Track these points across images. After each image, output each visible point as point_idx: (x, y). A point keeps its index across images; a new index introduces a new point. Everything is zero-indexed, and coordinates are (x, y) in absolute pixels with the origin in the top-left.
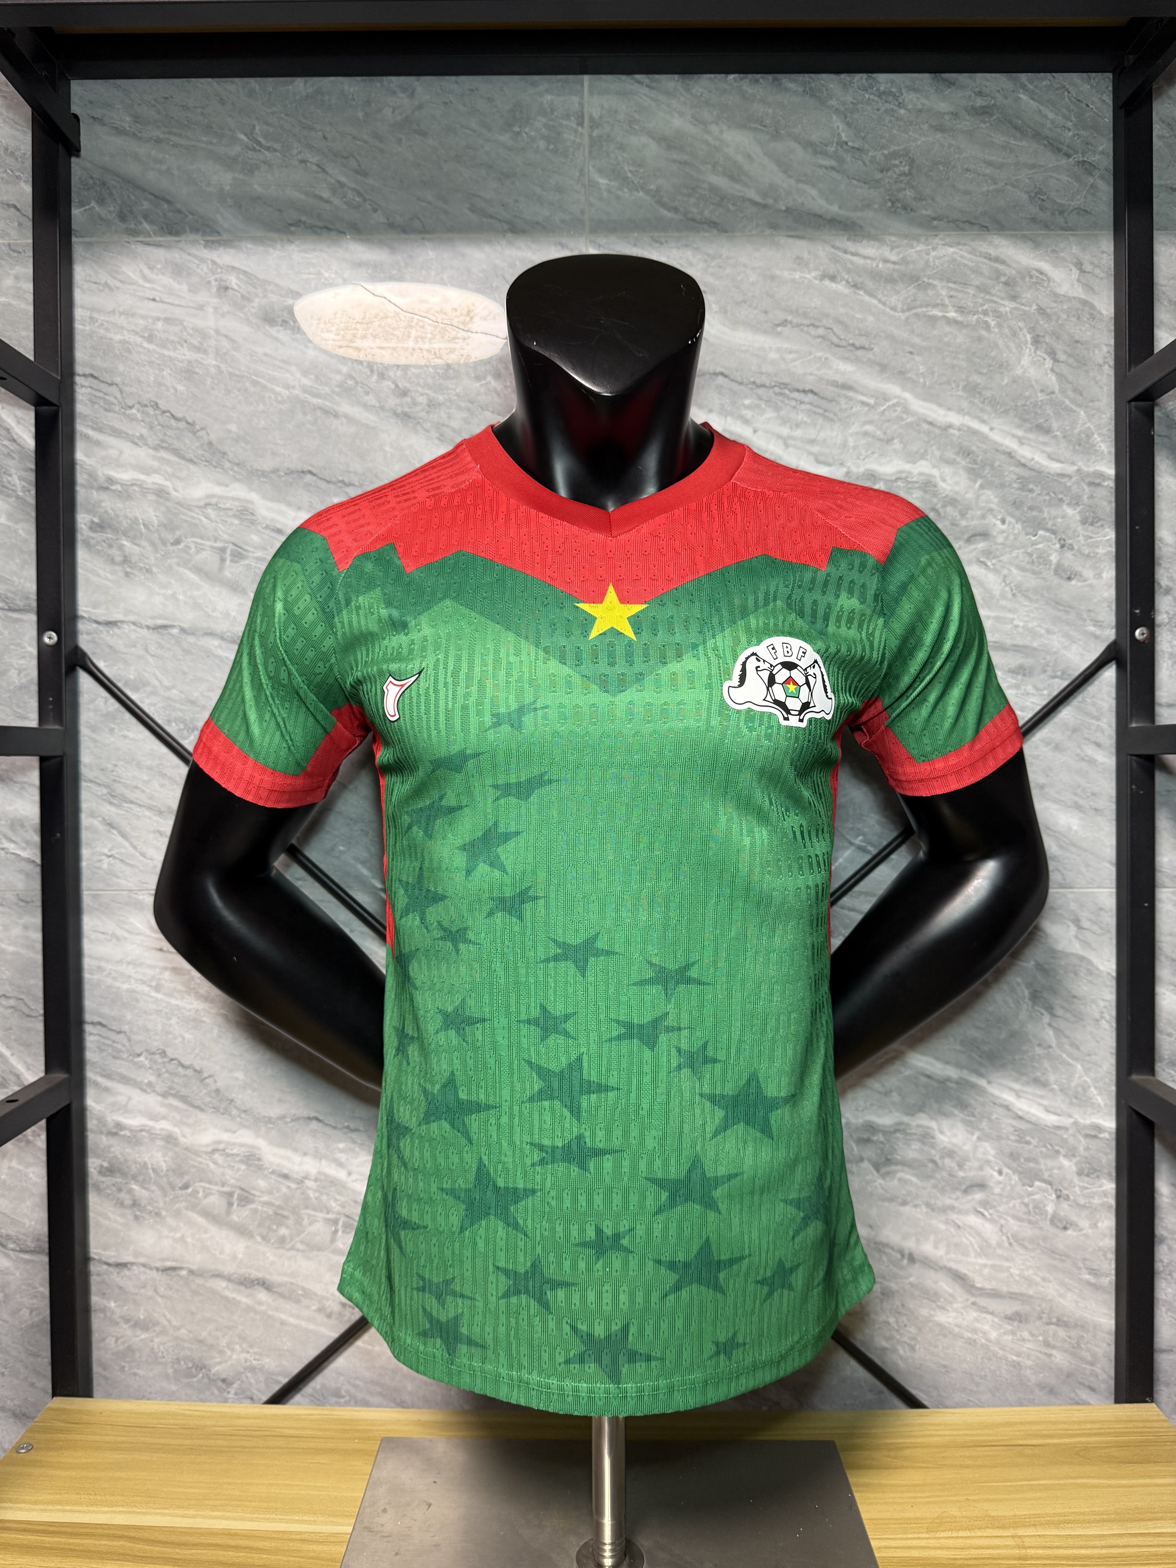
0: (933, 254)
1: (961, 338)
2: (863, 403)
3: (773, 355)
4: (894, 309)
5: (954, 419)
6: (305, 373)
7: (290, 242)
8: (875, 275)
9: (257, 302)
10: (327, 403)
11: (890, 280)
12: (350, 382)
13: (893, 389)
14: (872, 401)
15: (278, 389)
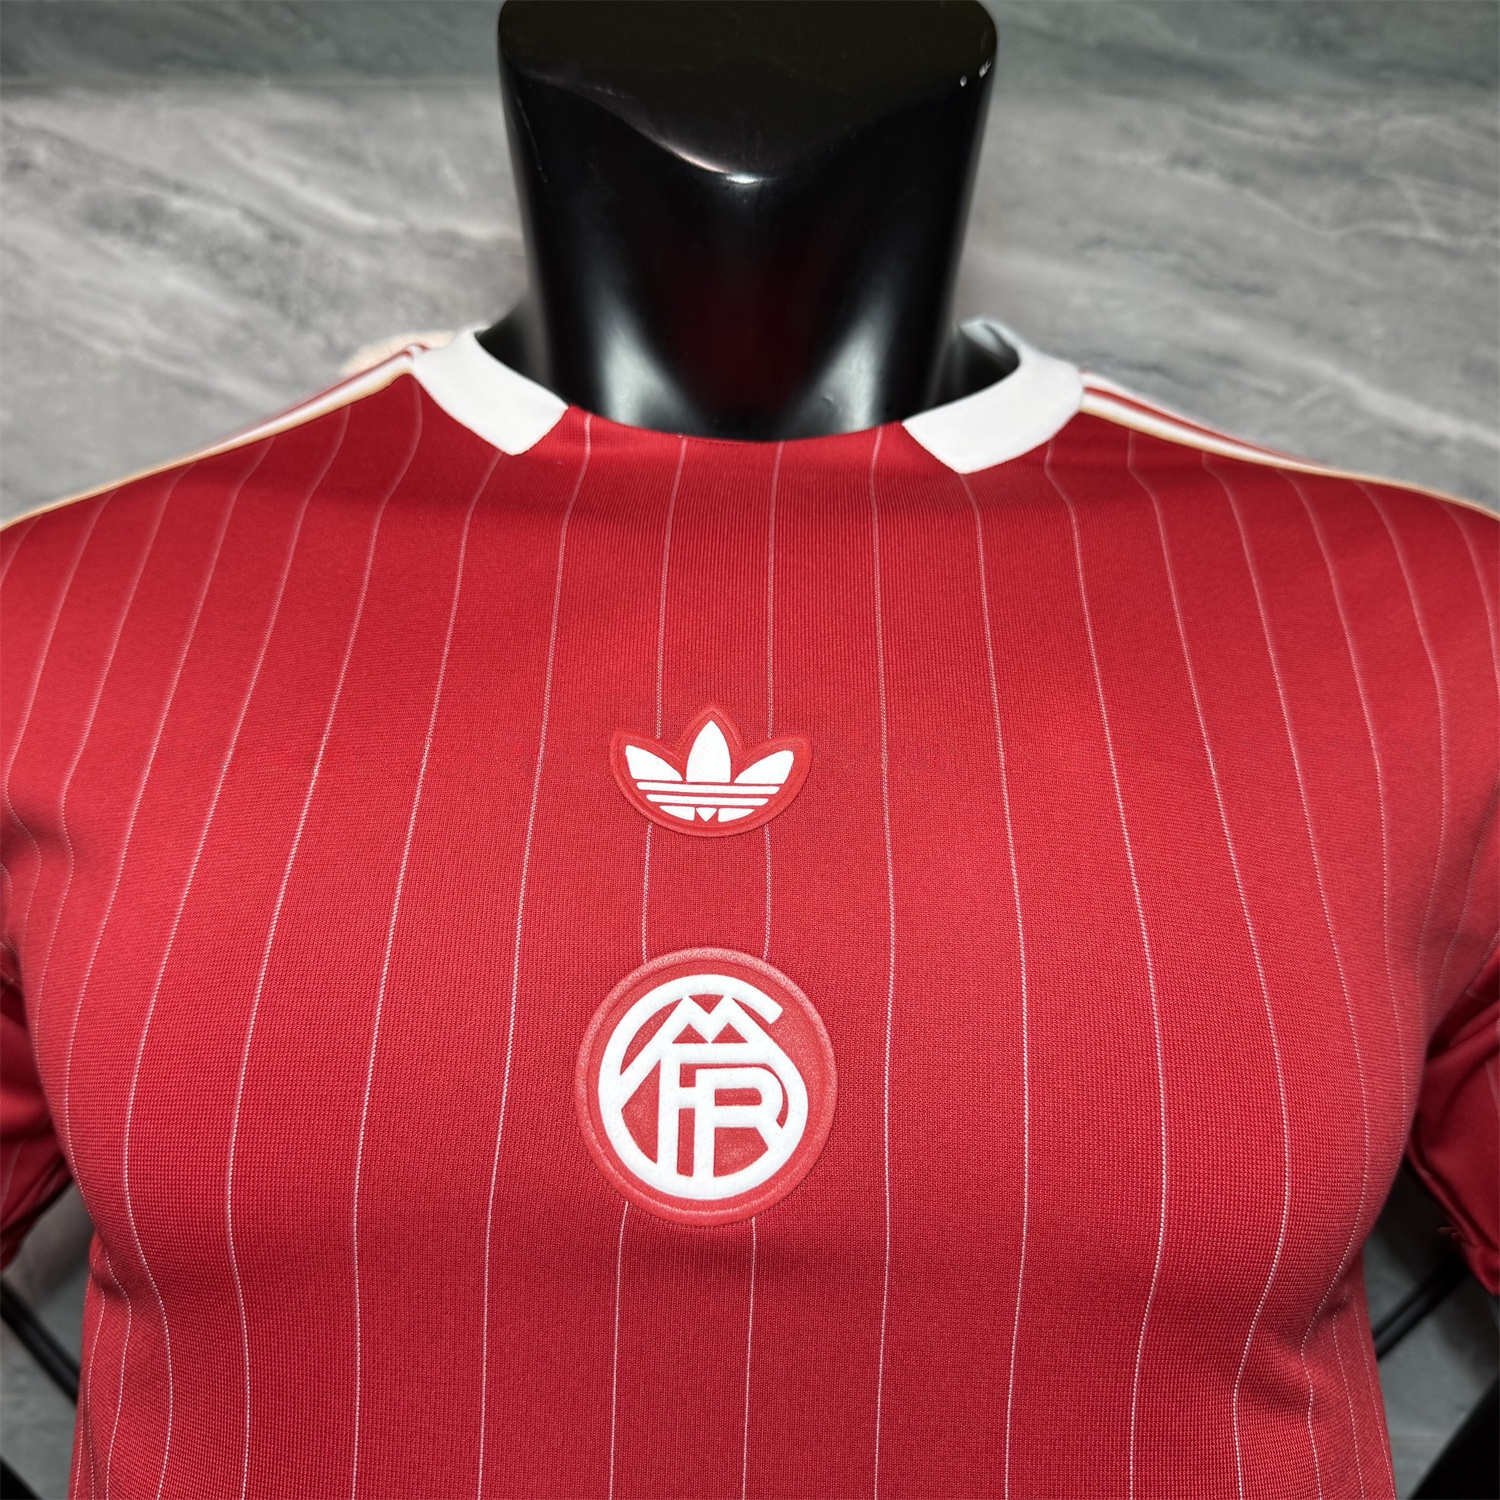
0: (1386, 127)
1: (1449, 276)
2: (1265, 394)
3: (1079, 300)
4: (1315, 220)
5: (1448, 425)
6: (155, 316)
7: (155, 87)
8: (1278, 162)
9: (79, 191)
10: (192, 374)
11: (1306, 169)
12: (241, 336)
13: (1325, 368)
14: (1279, 388)
15: (100, 346)
